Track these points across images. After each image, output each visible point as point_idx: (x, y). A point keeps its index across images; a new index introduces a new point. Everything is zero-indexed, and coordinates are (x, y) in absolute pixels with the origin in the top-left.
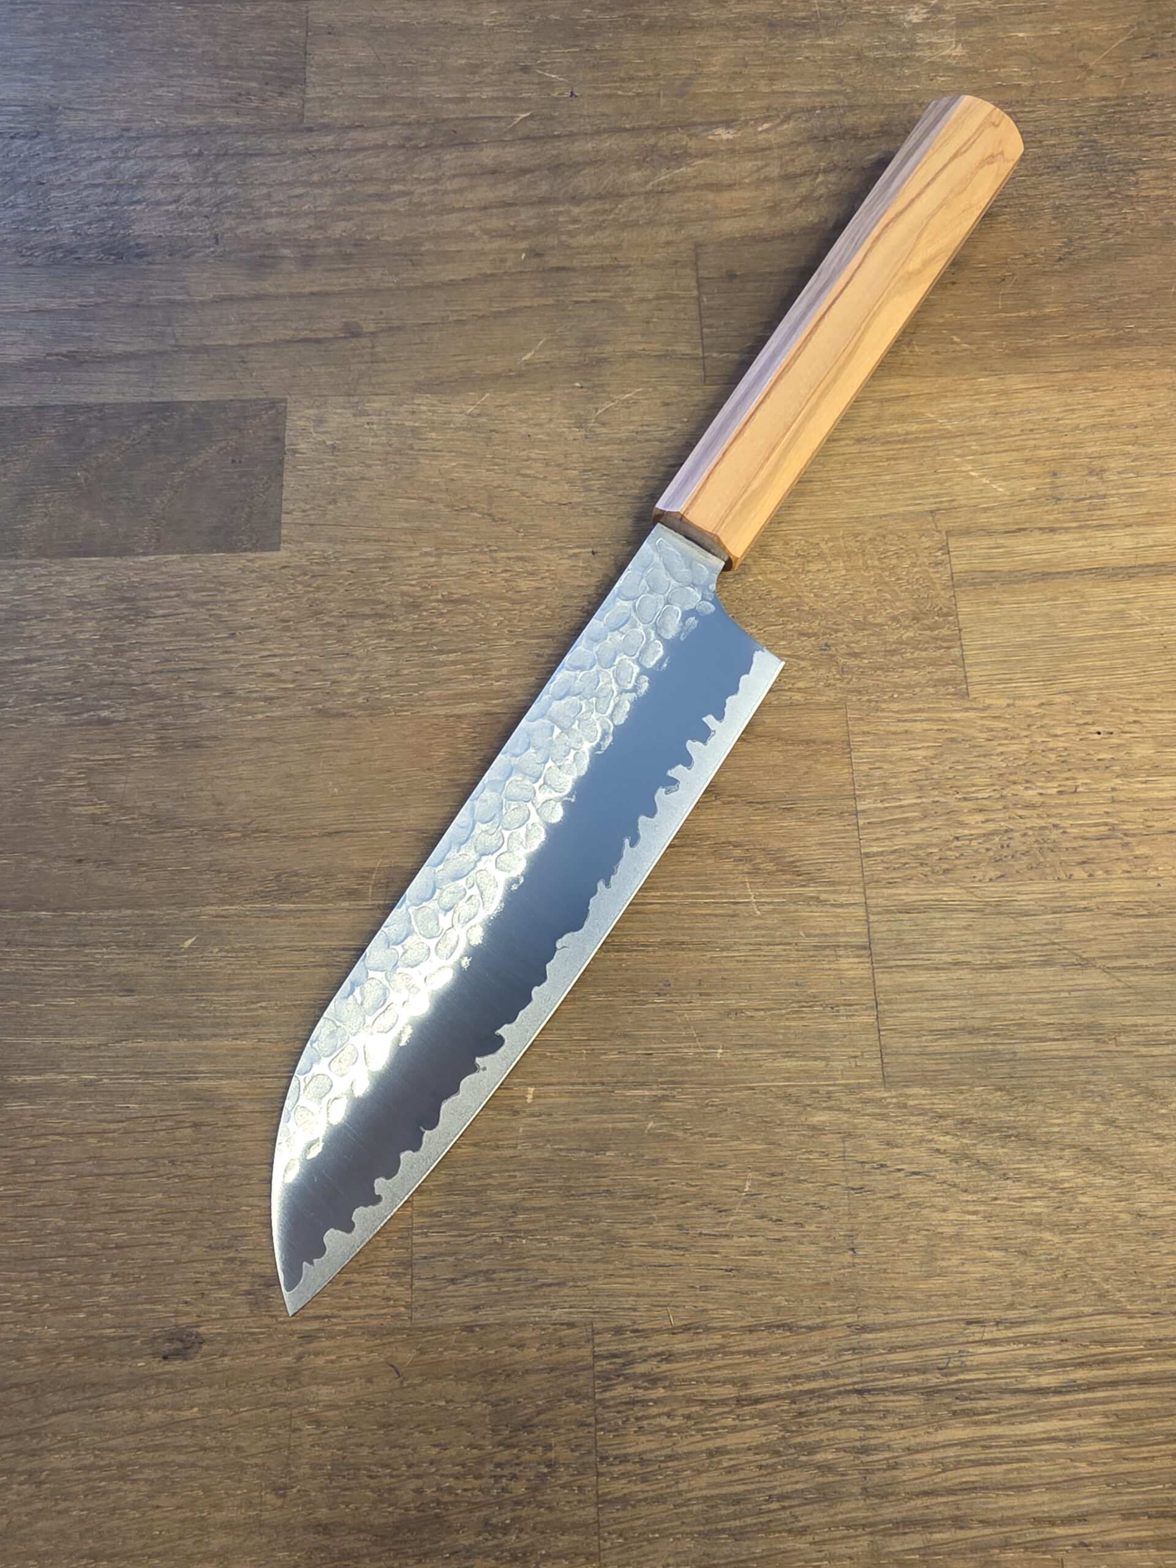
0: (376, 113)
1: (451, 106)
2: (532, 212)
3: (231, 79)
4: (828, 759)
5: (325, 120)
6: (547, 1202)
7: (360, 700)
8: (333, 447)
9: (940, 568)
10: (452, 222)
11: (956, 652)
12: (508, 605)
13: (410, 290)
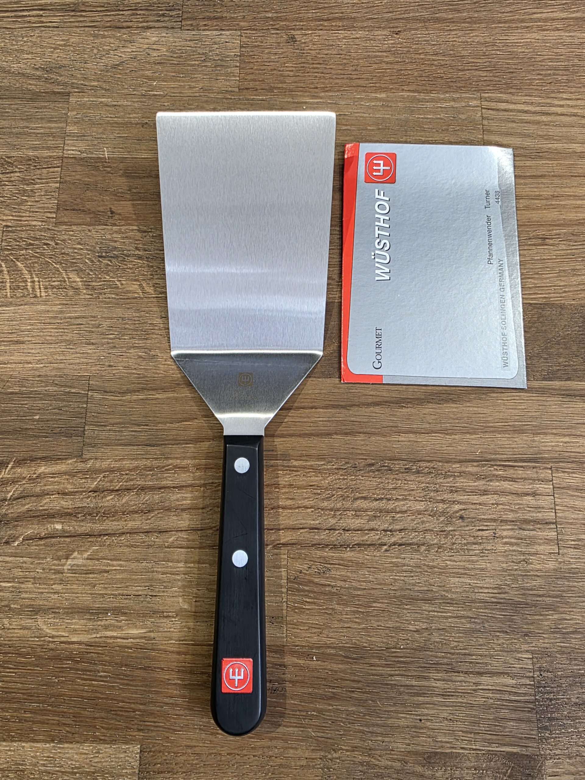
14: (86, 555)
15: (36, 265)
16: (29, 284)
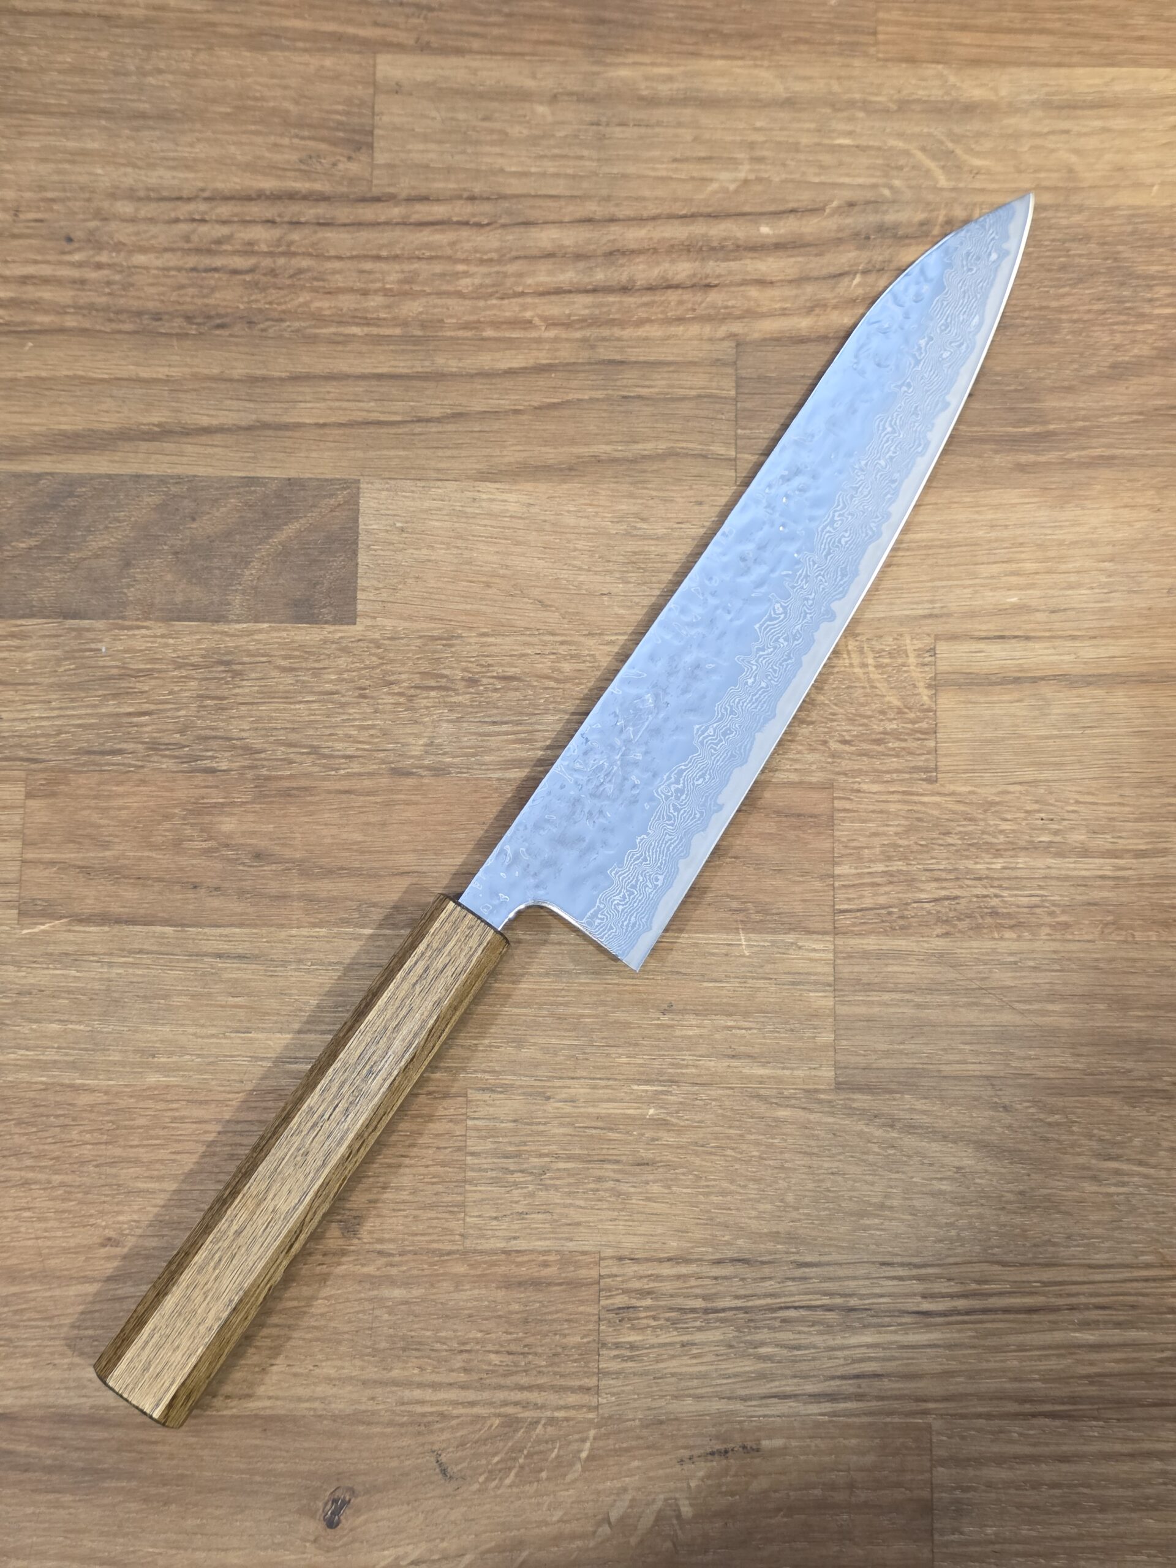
0: (440, 185)
1: (514, 181)
2: (589, 299)
3: (303, 138)
4: (813, 830)
5: (392, 190)
6: (569, 1165)
7: (426, 762)
8: (402, 530)
9: (927, 669)
10: (511, 309)
11: (932, 744)
12: (552, 684)
13: (472, 376)
14: (715, 186)
15: (862, 700)
16: (870, 661)
